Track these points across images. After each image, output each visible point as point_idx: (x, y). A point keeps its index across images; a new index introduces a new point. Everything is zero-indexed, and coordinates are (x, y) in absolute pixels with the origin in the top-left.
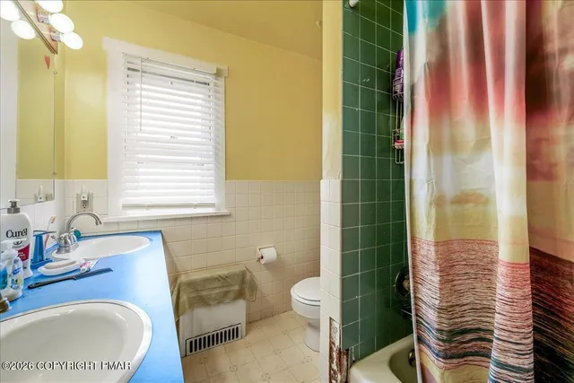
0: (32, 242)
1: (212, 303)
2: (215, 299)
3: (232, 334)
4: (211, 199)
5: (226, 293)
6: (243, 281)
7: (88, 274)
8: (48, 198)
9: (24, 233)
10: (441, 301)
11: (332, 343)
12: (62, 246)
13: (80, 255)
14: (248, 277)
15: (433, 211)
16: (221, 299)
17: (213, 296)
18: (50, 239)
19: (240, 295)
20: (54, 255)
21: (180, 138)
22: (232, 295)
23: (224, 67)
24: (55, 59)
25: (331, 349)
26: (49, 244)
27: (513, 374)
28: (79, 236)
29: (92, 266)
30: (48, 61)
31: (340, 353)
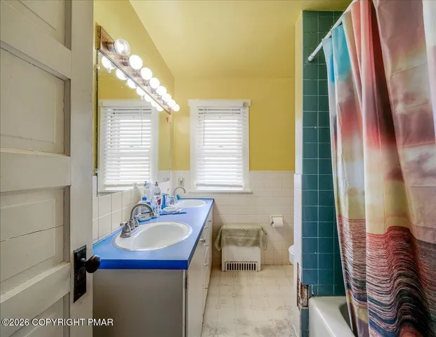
0: (162, 198)
1: (240, 244)
2: (241, 242)
3: (251, 267)
4: (240, 182)
5: (248, 240)
6: (258, 235)
7: (178, 213)
8: (168, 180)
9: (159, 194)
10: (354, 260)
11: (298, 279)
12: (172, 202)
13: (179, 206)
14: (262, 233)
15: (347, 199)
16: (245, 243)
17: (240, 240)
18: (168, 198)
19: (256, 243)
20: (169, 205)
21: (224, 147)
22: (251, 243)
23: (248, 101)
24: (170, 117)
25: (298, 282)
26: (168, 200)
27: (376, 306)
28: (179, 198)
29: (180, 210)
30: (167, 119)
31: (302, 286)
